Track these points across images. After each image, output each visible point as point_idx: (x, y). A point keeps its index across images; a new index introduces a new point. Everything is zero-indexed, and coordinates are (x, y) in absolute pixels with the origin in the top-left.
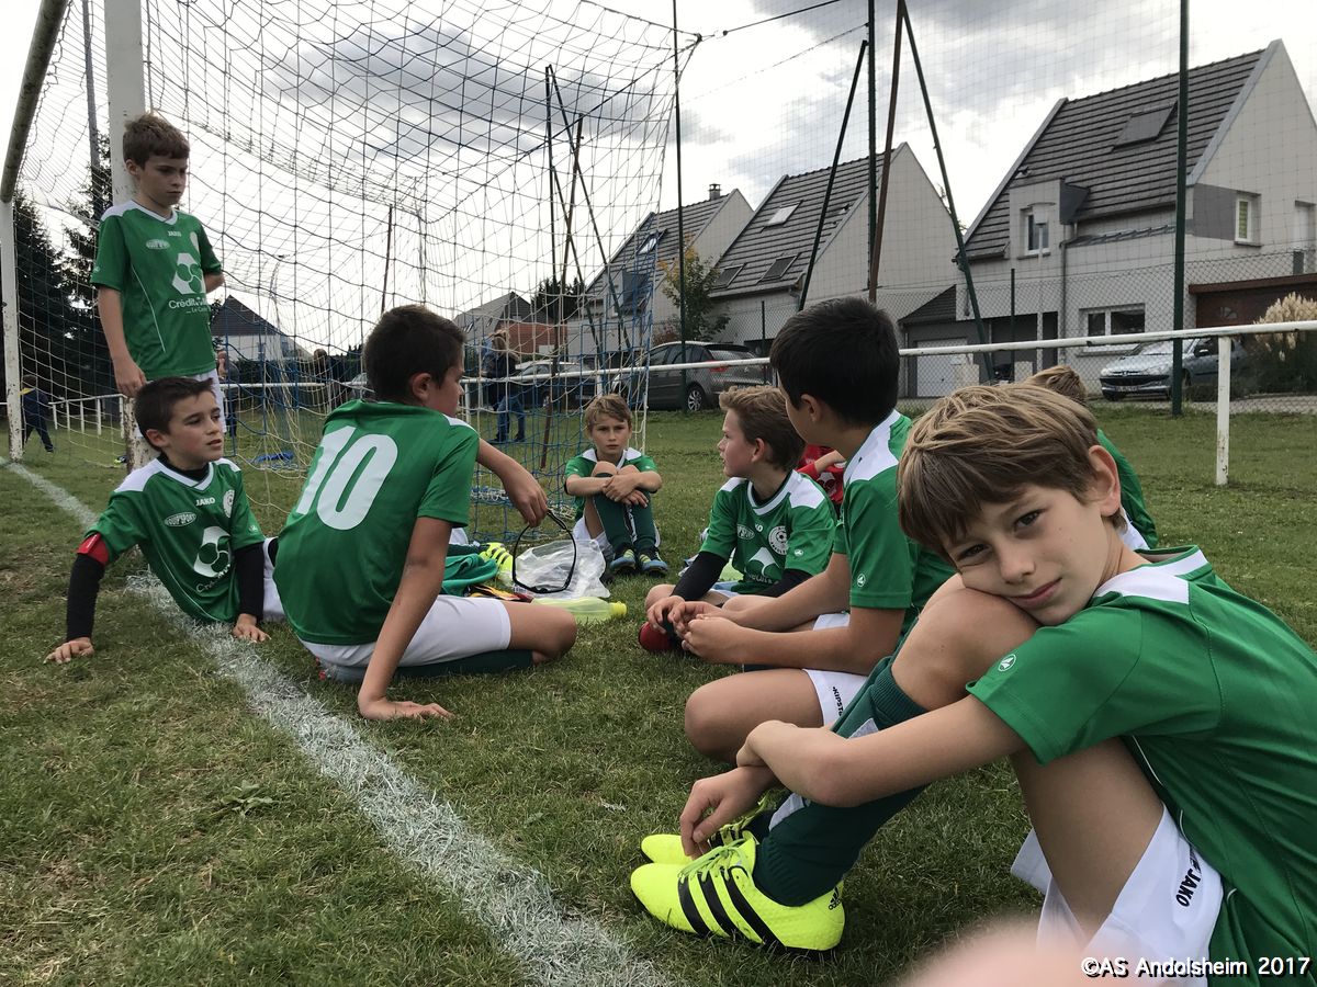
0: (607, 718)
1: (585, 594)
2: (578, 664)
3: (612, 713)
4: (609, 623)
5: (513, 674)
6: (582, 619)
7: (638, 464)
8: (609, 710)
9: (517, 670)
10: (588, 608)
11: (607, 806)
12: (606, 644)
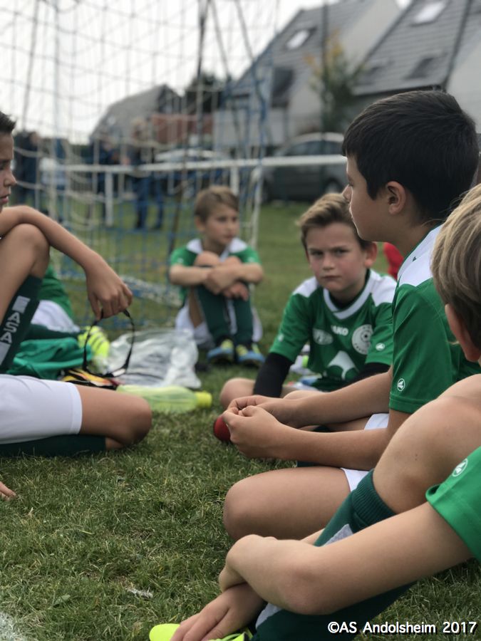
0: (162, 505)
1: (174, 383)
2: (148, 451)
3: (168, 500)
4: (193, 413)
5: (85, 458)
6: (165, 408)
7: (242, 257)
8: (166, 498)
9: (89, 455)
10: (175, 397)
11: (135, 591)
12: (183, 433)
